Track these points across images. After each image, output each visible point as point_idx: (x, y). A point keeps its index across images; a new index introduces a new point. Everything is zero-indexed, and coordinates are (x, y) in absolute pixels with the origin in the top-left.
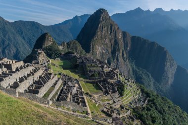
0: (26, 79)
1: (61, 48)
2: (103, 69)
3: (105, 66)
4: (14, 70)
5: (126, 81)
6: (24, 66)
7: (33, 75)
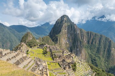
0: (10, 60)
1: (38, 41)
2: (63, 54)
3: (65, 52)
4: (3, 55)
5: (80, 61)
6: (10, 53)
7: (15, 57)
